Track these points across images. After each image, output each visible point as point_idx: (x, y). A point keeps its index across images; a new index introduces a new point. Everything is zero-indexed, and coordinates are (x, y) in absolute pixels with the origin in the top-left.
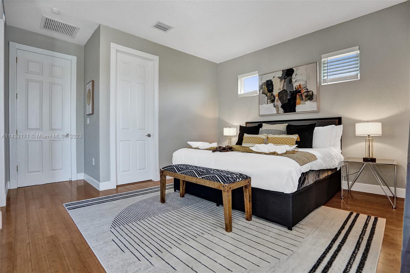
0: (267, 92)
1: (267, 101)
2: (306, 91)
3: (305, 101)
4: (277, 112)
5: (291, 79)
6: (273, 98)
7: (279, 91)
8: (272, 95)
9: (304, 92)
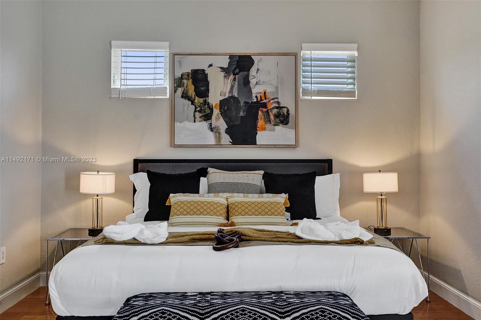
0: (193, 96)
1: (194, 116)
2: (277, 105)
3: (275, 125)
4: (217, 142)
5: (248, 76)
6: (208, 111)
7: (222, 98)
8: (206, 103)
9: (273, 108)
